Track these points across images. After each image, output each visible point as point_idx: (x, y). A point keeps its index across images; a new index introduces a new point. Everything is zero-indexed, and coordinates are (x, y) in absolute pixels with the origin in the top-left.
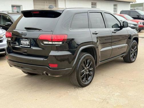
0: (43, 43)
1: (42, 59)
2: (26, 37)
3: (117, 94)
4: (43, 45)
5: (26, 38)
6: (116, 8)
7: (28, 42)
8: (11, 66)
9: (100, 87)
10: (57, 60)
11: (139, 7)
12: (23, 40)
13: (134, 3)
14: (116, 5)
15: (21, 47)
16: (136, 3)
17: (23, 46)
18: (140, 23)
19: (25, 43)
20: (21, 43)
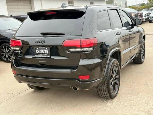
0: (69, 51)
1: (69, 71)
2: (44, 44)
4: (69, 53)
5: (43, 46)
7: (46, 51)
8: (20, 82)
10: (88, 69)
12: (38, 49)
15: (36, 57)
17: (40, 56)
19: (43, 52)
20: (37, 53)
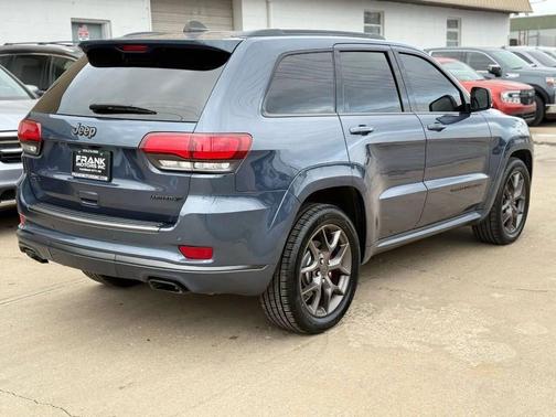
3: (480, 330)
6: (456, 34)
9: (420, 310)
11: (542, 28)
13: (522, 15)
14: (456, 22)
16: (530, 15)
18: (510, 95)
